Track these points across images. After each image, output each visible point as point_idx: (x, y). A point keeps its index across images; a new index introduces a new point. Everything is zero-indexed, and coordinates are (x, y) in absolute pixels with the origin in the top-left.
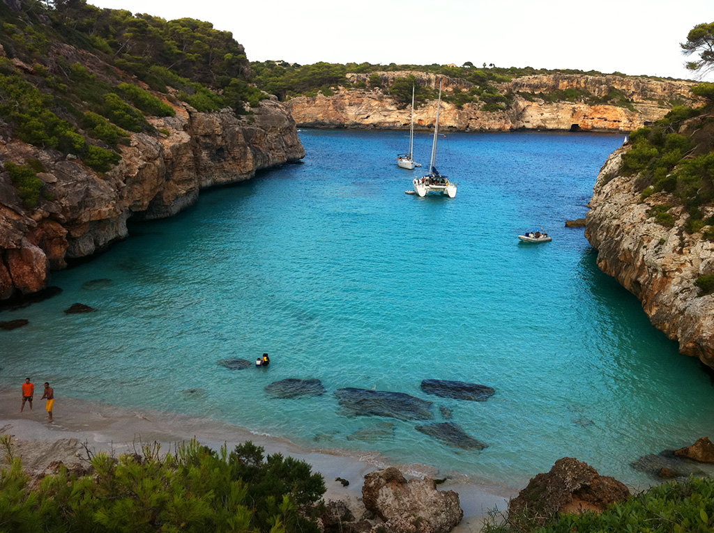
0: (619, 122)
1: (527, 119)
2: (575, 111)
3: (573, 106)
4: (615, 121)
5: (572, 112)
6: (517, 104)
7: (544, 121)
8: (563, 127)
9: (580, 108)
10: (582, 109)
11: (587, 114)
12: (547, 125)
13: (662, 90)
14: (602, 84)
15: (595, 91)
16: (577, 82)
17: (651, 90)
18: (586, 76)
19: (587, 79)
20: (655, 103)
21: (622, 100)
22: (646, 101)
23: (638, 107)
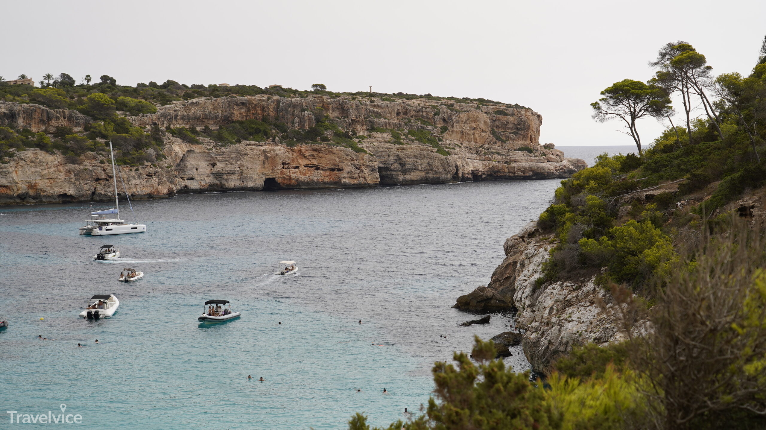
0: (339, 170)
1: (189, 173)
2: (267, 157)
3: (262, 148)
4: (332, 170)
5: (262, 158)
6: (171, 150)
7: (218, 175)
8: (250, 184)
9: (274, 151)
10: (277, 152)
11: (286, 161)
12: (224, 182)
13: (394, 114)
14: (303, 110)
15: (293, 123)
16: (263, 109)
17: (378, 115)
18: (275, 98)
19: (278, 102)
20: (387, 136)
21: (337, 134)
22: (374, 134)
23: (364, 145)
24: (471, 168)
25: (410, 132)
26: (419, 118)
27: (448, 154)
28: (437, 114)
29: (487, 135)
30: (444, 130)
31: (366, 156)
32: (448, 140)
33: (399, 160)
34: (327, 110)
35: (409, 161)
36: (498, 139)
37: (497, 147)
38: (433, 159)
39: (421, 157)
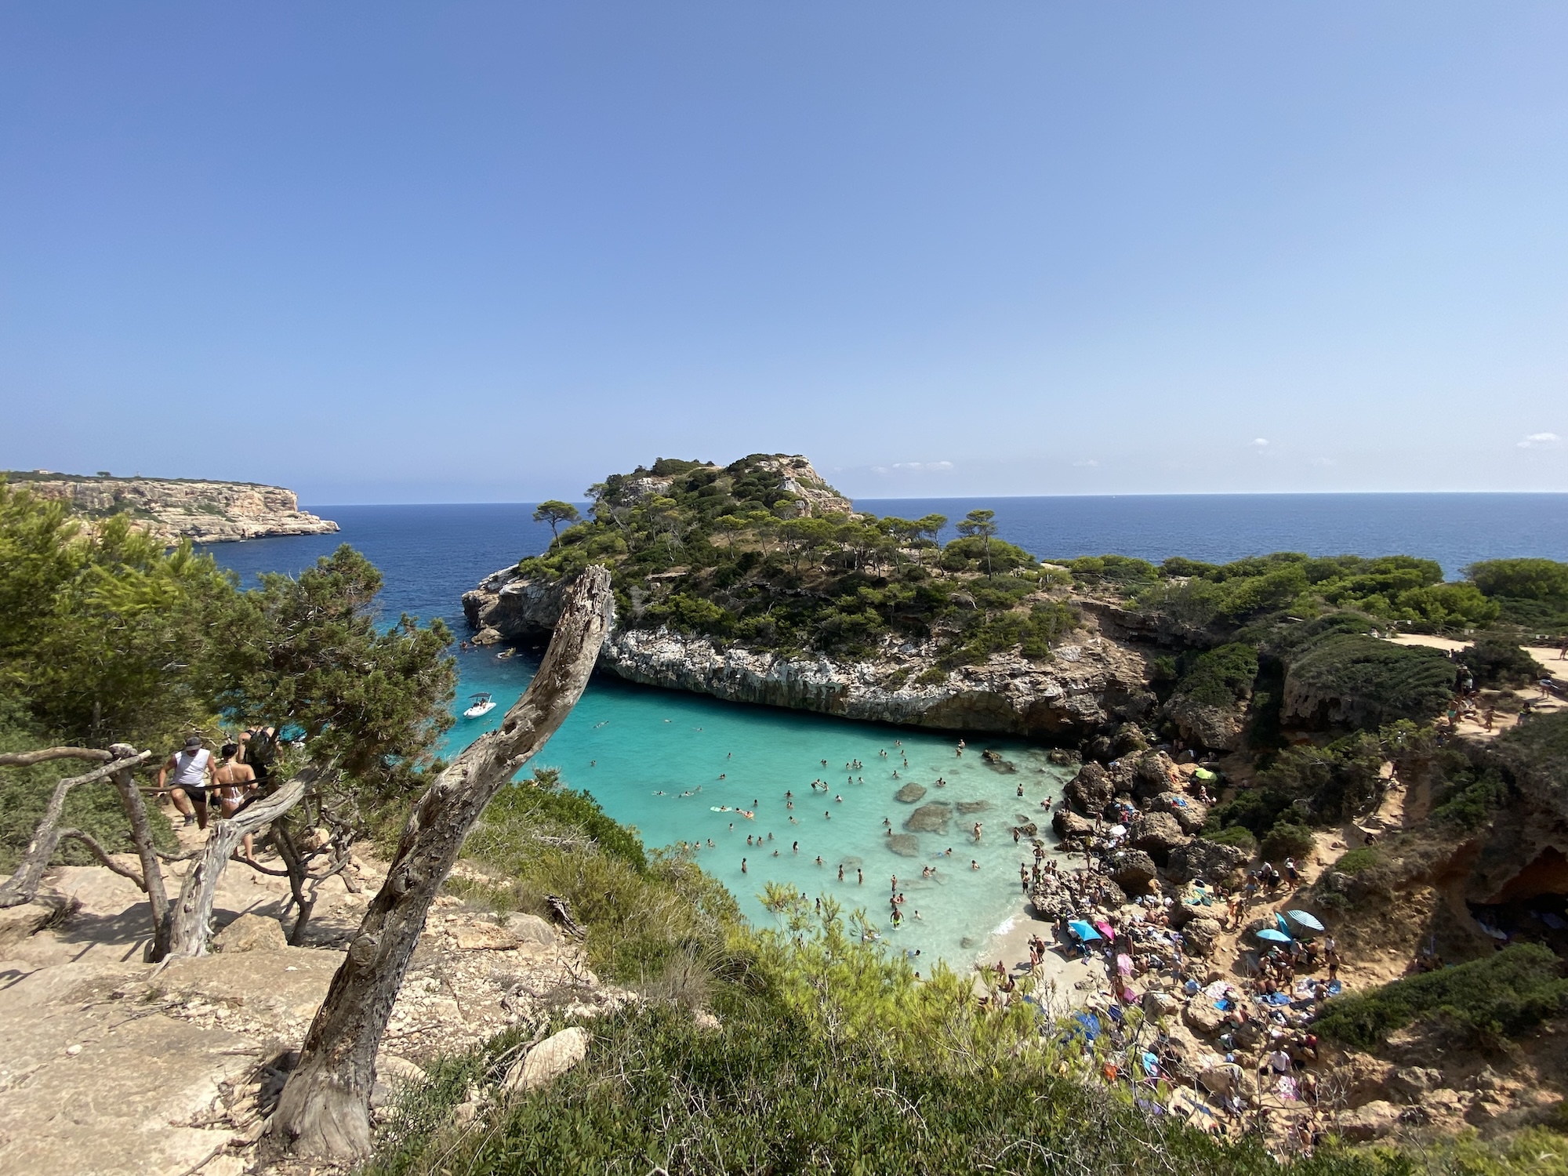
13: (183, 494)
14: (101, 493)
15: (92, 502)
16: (60, 492)
17: (170, 495)
18: (72, 483)
19: (75, 487)
20: (181, 510)
21: (137, 510)
22: (169, 509)
23: (164, 518)
24: (253, 531)
25: (200, 507)
26: (206, 497)
27: (235, 521)
28: (220, 494)
29: (262, 507)
30: (227, 505)
31: (168, 527)
32: (234, 511)
33: (194, 528)
34: (123, 493)
35: (204, 528)
36: (271, 510)
37: (271, 515)
38: (224, 525)
39: (213, 525)
